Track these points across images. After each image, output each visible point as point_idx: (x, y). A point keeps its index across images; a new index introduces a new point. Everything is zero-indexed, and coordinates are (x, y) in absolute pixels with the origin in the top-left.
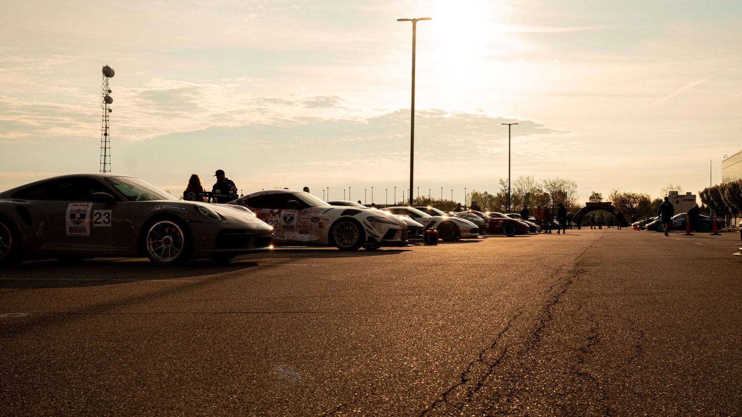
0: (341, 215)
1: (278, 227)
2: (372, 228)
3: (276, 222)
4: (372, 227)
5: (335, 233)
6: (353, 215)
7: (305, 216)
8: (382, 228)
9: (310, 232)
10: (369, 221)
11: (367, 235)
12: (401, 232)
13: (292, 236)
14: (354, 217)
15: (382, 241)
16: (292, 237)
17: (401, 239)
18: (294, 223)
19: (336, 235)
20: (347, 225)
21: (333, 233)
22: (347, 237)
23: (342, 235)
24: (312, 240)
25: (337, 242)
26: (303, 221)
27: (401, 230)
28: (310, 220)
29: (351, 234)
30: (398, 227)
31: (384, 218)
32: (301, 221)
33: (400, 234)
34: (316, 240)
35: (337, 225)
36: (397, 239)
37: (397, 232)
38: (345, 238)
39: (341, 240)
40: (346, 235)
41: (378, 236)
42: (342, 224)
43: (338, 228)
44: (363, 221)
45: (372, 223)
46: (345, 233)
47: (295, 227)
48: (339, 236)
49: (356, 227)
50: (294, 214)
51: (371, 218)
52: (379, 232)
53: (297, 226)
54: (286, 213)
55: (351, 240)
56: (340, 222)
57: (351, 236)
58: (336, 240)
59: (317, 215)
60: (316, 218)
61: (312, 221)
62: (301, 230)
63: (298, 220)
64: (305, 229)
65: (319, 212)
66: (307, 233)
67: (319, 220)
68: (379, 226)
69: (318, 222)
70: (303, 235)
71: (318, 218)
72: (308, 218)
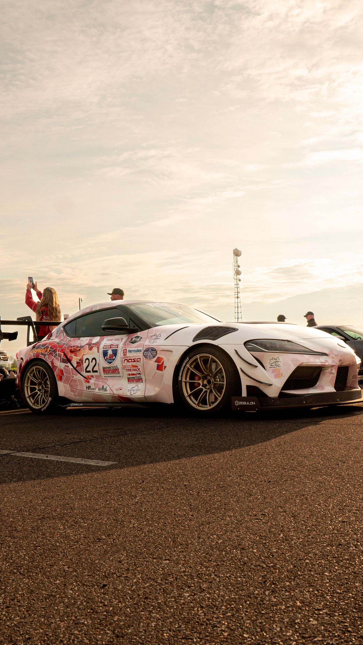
0: (195, 339)
1: (96, 371)
2: (256, 367)
3: (94, 361)
4: (256, 363)
5: (184, 379)
6: (214, 340)
7: (133, 347)
8: (281, 364)
9: (144, 379)
10: (249, 350)
11: (245, 382)
12: (335, 371)
13: (118, 387)
14: (220, 342)
15: (281, 394)
16: (117, 390)
17: (335, 388)
18: (118, 362)
19: (186, 383)
20: (206, 361)
21: (180, 379)
22: (207, 387)
23: (199, 384)
24: (147, 394)
25: (188, 399)
26: (130, 357)
27: (333, 366)
28: (142, 354)
29: (215, 381)
30: (326, 361)
31: (288, 341)
32: (128, 357)
33: (332, 375)
34: (154, 395)
35: (187, 363)
36: (323, 389)
37: (325, 371)
38: (204, 390)
39: (196, 395)
40: (205, 382)
41: (271, 385)
42: (197, 358)
43: (188, 369)
44: (236, 351)
45: (256, 354)
46: (204, 378)
47: (120, 370)
48: (192, 386)
49: (221, 366)
50: (121, 345)
51: (256, 344)
52: (273, 375)
53: (124, 367)
54: (109, 343)
55: (215, 395)
56: (192, 354)
57: (215, 384)
58: (186, 394)
59: (155, 344)
60: (152, 350)
61: (144, 356)
62: (129, 375)
63: (125, 355)
64: (135, 372)
65: (157, 337)
66: (139, 380)
67: (157, 353)
68: (274, 360)
69: (154, 357)
70: (133, 385)
71: (156, 350)
72: (138, 351)
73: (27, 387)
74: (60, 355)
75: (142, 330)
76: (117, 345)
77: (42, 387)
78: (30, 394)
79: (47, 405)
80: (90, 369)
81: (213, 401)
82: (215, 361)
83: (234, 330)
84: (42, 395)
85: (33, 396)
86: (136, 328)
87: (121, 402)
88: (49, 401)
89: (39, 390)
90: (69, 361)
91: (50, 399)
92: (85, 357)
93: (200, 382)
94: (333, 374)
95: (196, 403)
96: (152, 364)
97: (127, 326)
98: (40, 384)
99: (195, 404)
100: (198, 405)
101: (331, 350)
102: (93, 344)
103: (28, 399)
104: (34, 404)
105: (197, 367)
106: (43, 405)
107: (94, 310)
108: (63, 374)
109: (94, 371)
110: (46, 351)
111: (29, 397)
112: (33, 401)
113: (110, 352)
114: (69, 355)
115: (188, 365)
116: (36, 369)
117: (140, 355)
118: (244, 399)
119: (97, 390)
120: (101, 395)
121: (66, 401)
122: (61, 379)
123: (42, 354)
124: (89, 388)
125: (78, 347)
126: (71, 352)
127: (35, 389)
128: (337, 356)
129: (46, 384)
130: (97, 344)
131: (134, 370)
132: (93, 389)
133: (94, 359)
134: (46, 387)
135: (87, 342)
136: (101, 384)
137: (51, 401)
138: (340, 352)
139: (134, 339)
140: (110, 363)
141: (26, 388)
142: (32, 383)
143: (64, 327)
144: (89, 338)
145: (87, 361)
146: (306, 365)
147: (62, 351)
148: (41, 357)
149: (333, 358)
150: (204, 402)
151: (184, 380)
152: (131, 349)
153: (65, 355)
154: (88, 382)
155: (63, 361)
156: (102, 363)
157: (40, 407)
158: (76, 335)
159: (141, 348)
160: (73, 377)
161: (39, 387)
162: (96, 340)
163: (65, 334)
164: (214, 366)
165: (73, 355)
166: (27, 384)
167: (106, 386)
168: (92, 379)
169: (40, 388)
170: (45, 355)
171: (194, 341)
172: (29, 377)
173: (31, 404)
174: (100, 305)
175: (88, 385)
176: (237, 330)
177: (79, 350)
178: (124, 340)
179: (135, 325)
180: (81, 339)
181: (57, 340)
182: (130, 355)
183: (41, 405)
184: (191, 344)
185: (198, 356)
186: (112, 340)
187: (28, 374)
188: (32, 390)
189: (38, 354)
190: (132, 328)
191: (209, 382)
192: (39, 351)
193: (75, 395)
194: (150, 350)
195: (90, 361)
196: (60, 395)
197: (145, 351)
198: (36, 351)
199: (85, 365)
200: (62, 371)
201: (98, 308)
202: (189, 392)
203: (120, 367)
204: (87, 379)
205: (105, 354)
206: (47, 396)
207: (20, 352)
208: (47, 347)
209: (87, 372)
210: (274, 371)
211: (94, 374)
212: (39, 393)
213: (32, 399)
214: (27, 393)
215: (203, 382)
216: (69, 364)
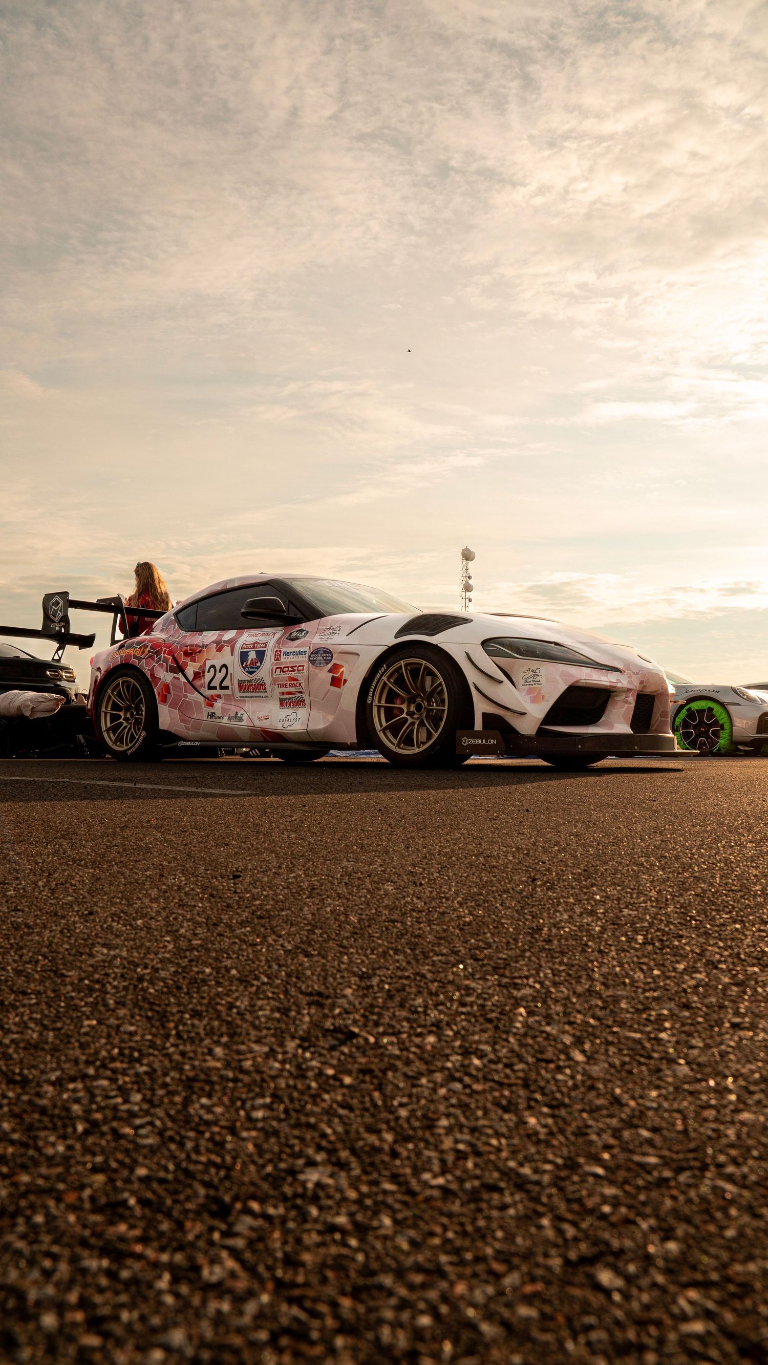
0: (399, 634)
1: (227, 688)
2: (501, 682)
3: (224, 669)
4: (500, 676)
5: (376, 700)
6: (432, 635)
7: (293, 647)
8: (543, 680)
9: (307, 702)
10: (490, 654)
11: (480, 707)
12: (632, 699)
13: (261, 715)
14: (439, 639)
15: (541, 732)
16: (260, 719)
18: (265, 672)
19: (379, 707)
20: (415, 671)
21: (369, 702)
22: (415, 716)
23: (402, 711)
24: (312, 727)
25: (381, 735)
26: (286, 663)
27: (629, 690)
28: (307, 659)
29: (429, 704)
30: (619, 681)
31: (556, 644)
32: (282, 663)
33: (627, 705)
34: (324, 728)
35: (383, 673)
36: (612, 727)
37: (617, 699)
38: (410, 720)
39: (394, 729)
40: (413, 708)
41: (524, 714)
42: (401, 667)
43: (385, 684)
44: (467, 654)
45: (501, 661)
46: (411, 700)
47: (268, 686)
48: (390, 713)
49: (441, 680)
50: (272, 643)
51: (502, 645)
52: (528, 698)
53: (274, 681)
54: (252, 640)
55: (428, 729)
56: (392, 659)
57: (429, 711)
58: (378, 727)
59: (329, 642)
60: (325, 652)
61: (311, 661)
62: (283, 693)
63: (277, 659)
64: (292, 690)
65: (334, 631)
66: (300, 703)
67: (332, 656)
68: (531, 673)
69: (327, 664)
70: (289, 711)
71: (330, 652)
72: (301, 653)
73: (106, 713)
74: (166, 660)
75: (309, 620)
76: (266, 644)
77: (132, 714)
78: (109, 725)
79: (137, 745)
80: (216, 683)
81: (424, 740)
82: (431, 673)
83: (466, 621)
84: (130, 728)
85: (114, 729)
86: (300, 616)
87: (266, 741)
88: (141, 738)
89: (126, 719)
90: (180, 669)
91: (144, 734)
92: (208, 664)
93: (404, 707)
94: (630, 703)
95: (396, 742)
96: (324, 675)
97: (284, 612)
98: (128, 709)
99: (393, 744)
100: (398, 746)
101: (628, 664)
102: (225, 642)
103: (105, 735)
104: (115, 743)
105: (400, 682)
106: (130, 745)
107: (229, 586)
108: (168, 691)
109: (222, 688)
110: (143, 653)
111: (107, 730)
112: (113, 738)
113: (252, 655)
114: (182, 660)
115: (384, 678)
116: (123, 682)
117: (304, 659)
118: (477, 735)
119: (225, 720)
120: (232, 729)
121: (171, 737)
122: (164, 700)
123: (135, 657)
124: (212, 715)
125: (197, 646)
126: (186, 654)
127: (120, 717)
128: (637, 673)
129: (138, 709)
130: (232, 643)
131: (291, 686)
132: (219, 718)
133: (225, 666)
134: (137, 714)
135: (214, 638)
136: (233, 709)
137: (144, 738)
138: (642, 668)
139: (294, 635)
140: (251, 673)
141: (103, 715)
142: (115, 707)
143: (176, 614)
144: (217, 633)
145: (212, 669)
146: (584, 685)
147: (170, 653)
148: (134, 661)
149: (629, 677)
150: (408, 741)
151: (376, 702)
152: (289, 650)
153: (175, 660)
154: (212, 706)
155: (172, 670)
156: (239, 673)
157: (125, 748)
158: (197, 627)
159: (307, 649)
160: (186, 696)
161: (125, 715)
162: (230, 635)
163: (177, 627)
164: (428, 680)
165: (188, 660)
166: (106, 708)
167: (242, 712)
168: (219, 700)
169: (128, 715)
170: (140, 659)
171: (396, 637)
172: (110, 697)
173: (110, 743)
174: (239, 579)
175: (211, 710)
176: (471, 621)
177: (200, 652)
178: (278, 636)
179: (297, 612)
180: (205, 633)
181: (163, 636)
182: (286, 660)
183: (127, 745)
184: (392, 641)
185: (402, 663)
186: (257, 635)
187: (109, 691)
188: (114, 718)
189: (128, 657)
190: (292, 615)
191: (419, 707)
192: (131, 652)
193: (187, 728)
194: (321, 652)
195: (218, 669)
196: (161, 727)
197: (312, 653)
198: (124, 652)
199: (208, 676)
200: (167, 687)
201: (236, 584)
202: (384, 724)
203: (268, 681)
204: (210, 701)
205: (244, 656)
206: (139, 729)
207: (97, 657)
208: (146, 647)
209: (210, 688)
210: (530, 691)
211: (223, 692)
212: (125, 724)
213: (112, 735)
214: (105, 723)
215: (408, 707)
216: (180, 675)
